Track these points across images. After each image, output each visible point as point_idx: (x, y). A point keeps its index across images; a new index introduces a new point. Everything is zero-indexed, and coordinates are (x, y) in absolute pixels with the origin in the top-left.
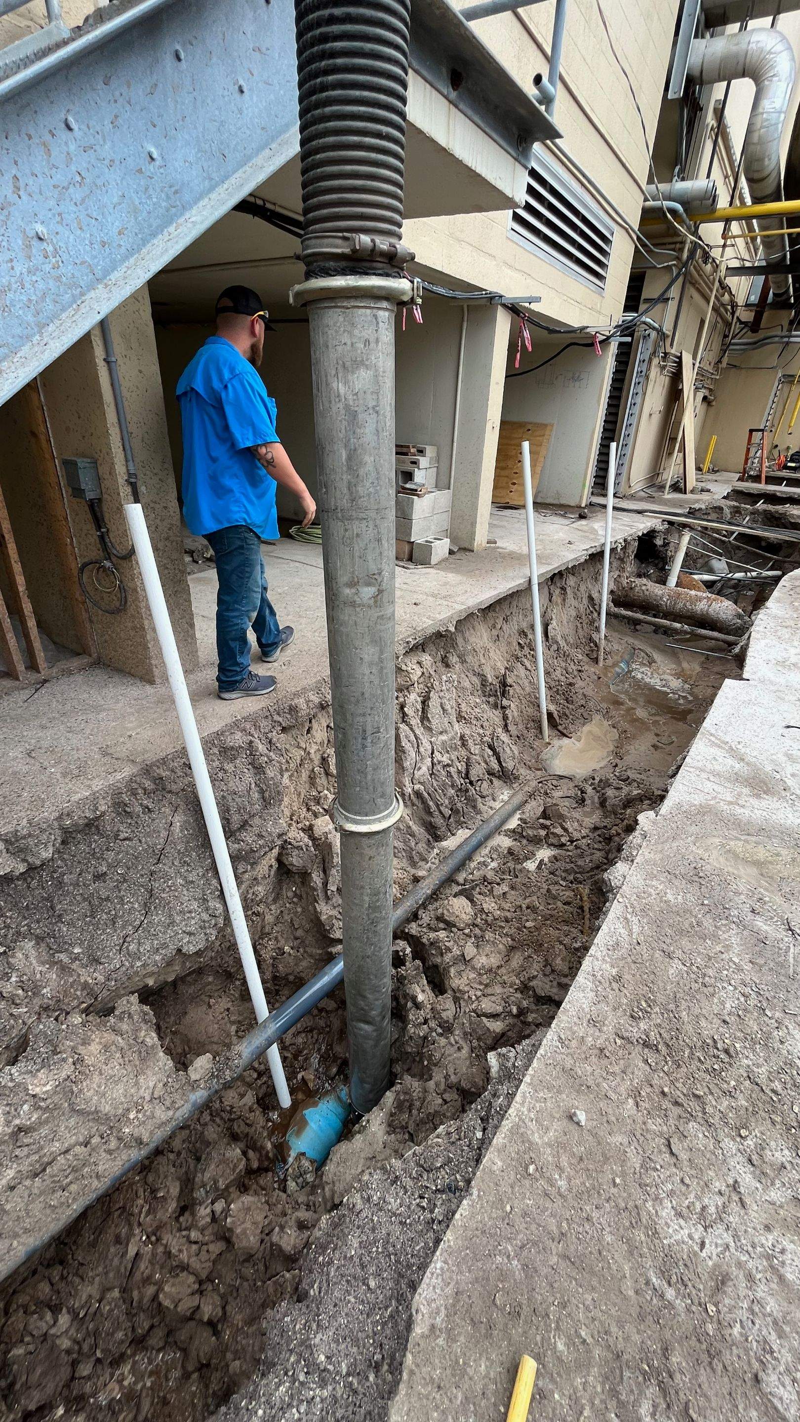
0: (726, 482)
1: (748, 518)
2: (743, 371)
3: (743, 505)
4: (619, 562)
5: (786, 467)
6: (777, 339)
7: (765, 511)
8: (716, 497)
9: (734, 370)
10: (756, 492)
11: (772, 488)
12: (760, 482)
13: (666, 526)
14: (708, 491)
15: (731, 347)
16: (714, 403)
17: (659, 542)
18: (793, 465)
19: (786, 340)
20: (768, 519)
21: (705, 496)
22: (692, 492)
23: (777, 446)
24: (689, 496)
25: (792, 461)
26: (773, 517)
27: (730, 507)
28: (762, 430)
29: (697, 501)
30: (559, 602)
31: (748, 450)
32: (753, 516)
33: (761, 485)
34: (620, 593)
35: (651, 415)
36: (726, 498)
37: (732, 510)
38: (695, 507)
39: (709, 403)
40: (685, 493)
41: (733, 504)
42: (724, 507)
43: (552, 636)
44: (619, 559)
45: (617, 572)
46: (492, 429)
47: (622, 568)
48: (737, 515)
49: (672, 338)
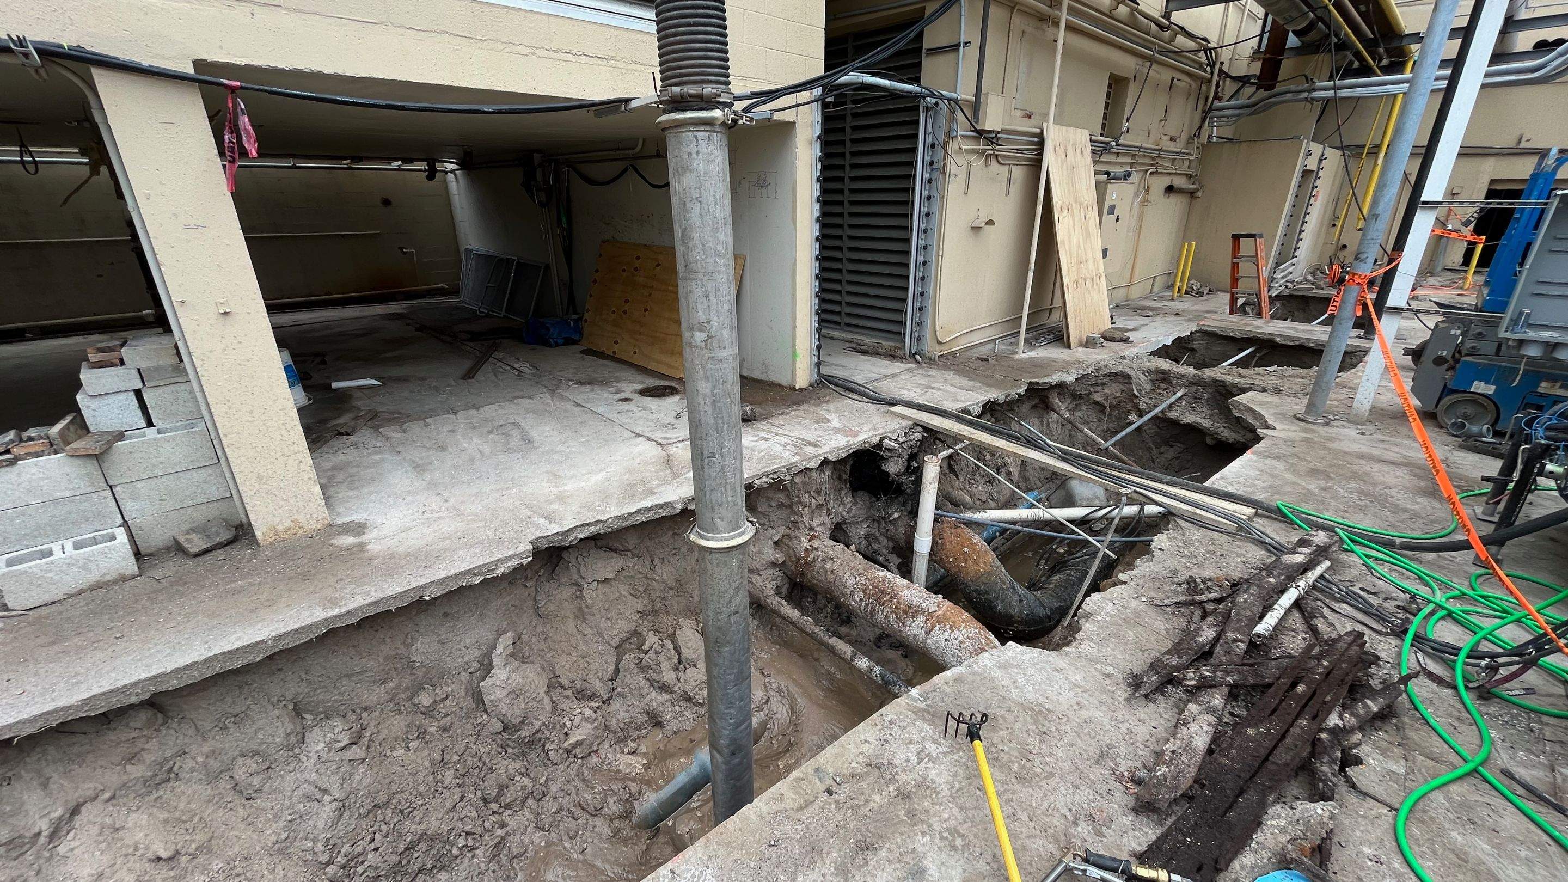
0: (1198, 317)
1: (1179, 393)
2: (1244, 145)
3: (1179, 369)
4: (788, 511)
6: (1289, 96)
7: (1215, 381)
8: (1132, 352)
9: (1228, 145)
10: (1239, 336)
12: (1259, 316)
13: (918, 436)
14: (1126, 340)
15: (1218, 113)
16: (1199, 194)
19: (1305, 95)
20: (1221, 394)
22: (1089, 343)
23: (1344, 246)
24: (1074, 353)
26: (1226, 393)
27: (1152, 372)
28: (1253, 236)
29: (1065, 366)
30: (568, 614)
31: (1235, 267)
32: (1194, 388)
33: (1259, 322)
34: (793, 568)
35: (976, 229)
36: (1163, 352)
37: (1153, 377)
38: (1047, 380)
39: (1192, 194)
40: (1069, 347)
41: (1164, 364)
42: (1132, 373)
43: (491, 701)
44: (781, 506)
45: (782, 530)
46: (222, 318)
47: (793, 522)
48: (1163, 386)
49: (976, 106)
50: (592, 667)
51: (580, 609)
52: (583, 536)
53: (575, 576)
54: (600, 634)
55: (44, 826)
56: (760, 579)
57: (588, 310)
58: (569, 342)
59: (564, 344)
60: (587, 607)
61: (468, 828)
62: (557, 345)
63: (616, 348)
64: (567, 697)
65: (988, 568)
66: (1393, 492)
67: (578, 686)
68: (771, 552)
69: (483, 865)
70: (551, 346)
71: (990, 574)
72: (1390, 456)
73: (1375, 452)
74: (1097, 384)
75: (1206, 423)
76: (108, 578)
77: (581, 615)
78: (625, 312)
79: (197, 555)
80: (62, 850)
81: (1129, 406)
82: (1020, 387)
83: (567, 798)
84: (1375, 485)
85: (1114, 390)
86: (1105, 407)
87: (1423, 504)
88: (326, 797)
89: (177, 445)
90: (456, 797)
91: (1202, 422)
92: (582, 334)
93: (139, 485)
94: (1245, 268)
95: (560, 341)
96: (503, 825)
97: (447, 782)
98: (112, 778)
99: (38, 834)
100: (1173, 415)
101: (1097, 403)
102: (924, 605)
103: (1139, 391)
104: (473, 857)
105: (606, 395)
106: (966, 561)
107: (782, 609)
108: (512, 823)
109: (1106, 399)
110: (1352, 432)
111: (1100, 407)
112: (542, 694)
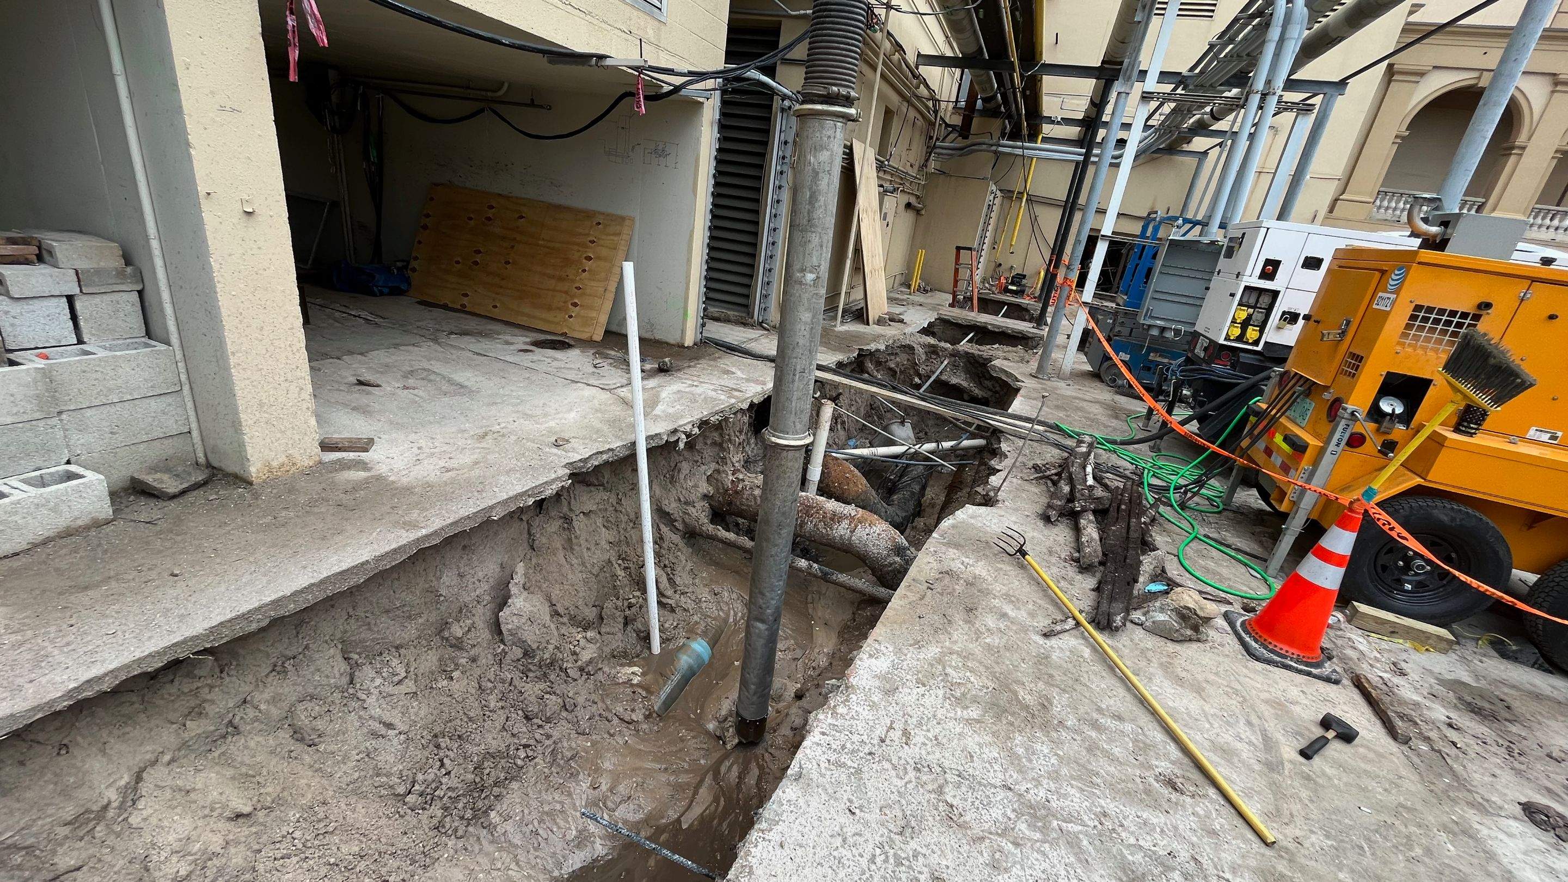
0: (934, 308)
1: (946, 362)
2: (953, 178)
3: (942, 344)
4: (717, 449)
5: (1006, 291)
6: (984, 147)
7: (967, 353)
8: (908, 330)
9: (942, 177)
10: (964, 324)
11: (985, 319)
12: (972, 309)
14: (902, 321)
15: (938, 150)
16: (923, 212)
18: (1014, 288)
19: (994, 148)
20: (971, 363)
21: (892, 331)
22: (880, 322)
23: (1000, 265)
24: (873, 329)
25: (1013, 283)
26: (978, 362)
27: (924, 346)
28: (970, 249)
29: (876, 338)
30: (559, 545)
31: (957, 271)
32: (953, 359)
33: (973, 314)
34: (721, 499)
36: (926, 331)
37: (927, 350)
38: (869, 348)
39: (918, 212)
40: (868, 324)
41: (931, 340)
42: (915, 346)
43: (509, 631)
44: (714, 443)
45: (713, 466)
46: (245, 217)
47: (722, 458)
48: (934, 357)
50: (581, 594)
51: (570, 540)
52: (596, 463)
53: (565, 509)
54: (583, 564)
55: (112, 795)
56: (694, 510)
57: (416, 258)
58: (396, 292)
59: (390, 294)
60: (576, 537)
61: (524, 741)
62: (382, 294)
63: (465, 301)
64: (564, 624)
65: (864, 489)
66: (1099, 417)
67: (572, 613)
68: (705, 484)
69: (546, 770)
70: (374, 295)
71: (866, 492)
72: (1087, 398)
73: (1080, 396)
74: (892, 354)
75: (965, 384)
76: (80, 523)
77: (569, 546)
78: (476, 263)
79: (174, 497)
80: (134, 820)
81: (912, 372)
82: (853, 352)
83: (595, 706)
84: (1089, 413)
85: (903, 358)
86: (896, 372)
87: (1114, 423)
88: (390, 732)
89: (138, 365)
90: (503, 718)
91: (962, 382)
92: (409, 284)
93: (89, 413)
94: (964, 274)
95: (386, 290)
96: (549, 737)
97: (492, 705)
98: (168, 737)
99: (106, 808)
100: (944, 378)
101: (891, 369)
102: (845, 512)
103: (919, 360)
104: (536, 764)
105: (499, 346)
106: (848, 484)
107: (719, 533)
108: (556, 734)
109: (897, 365)
110: (1062, 384)
111: (893, 372)
112: (548, 621)
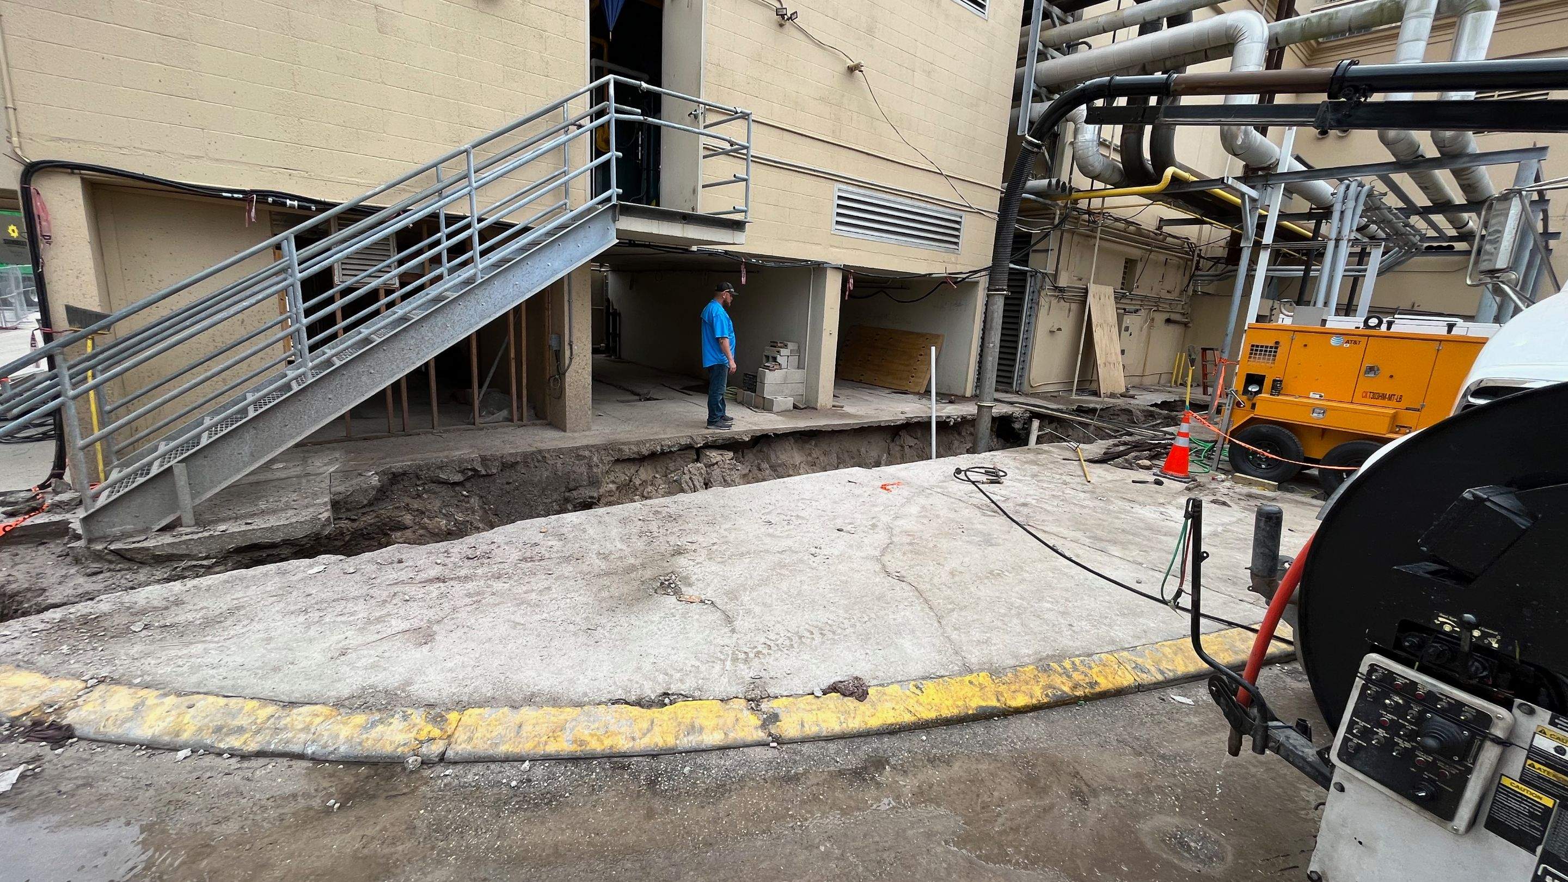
2: (1216, 297)
8: (1137, 403)
9: (1206, 297)
13: (1027, 414)
14: (1134, 398)
16: (1190, 325)
17: (1017, 426)
21: (1118, 402)
22: (1111, 397)
24: (1101, 399)
28: (1213, 349)
29: (1097, 403)
35: (1052, 332)
39: (1186, 325)
40: (1099, 397)
41: (1152, 408)
42: (1136, 412)
44: (971, 434)
49: (1055, 276)
52: (916, 421)
53: (902, 442)
74: (1114, 413)
78: (868, 360)
89: (798, 374)
94: (1210, 369)
